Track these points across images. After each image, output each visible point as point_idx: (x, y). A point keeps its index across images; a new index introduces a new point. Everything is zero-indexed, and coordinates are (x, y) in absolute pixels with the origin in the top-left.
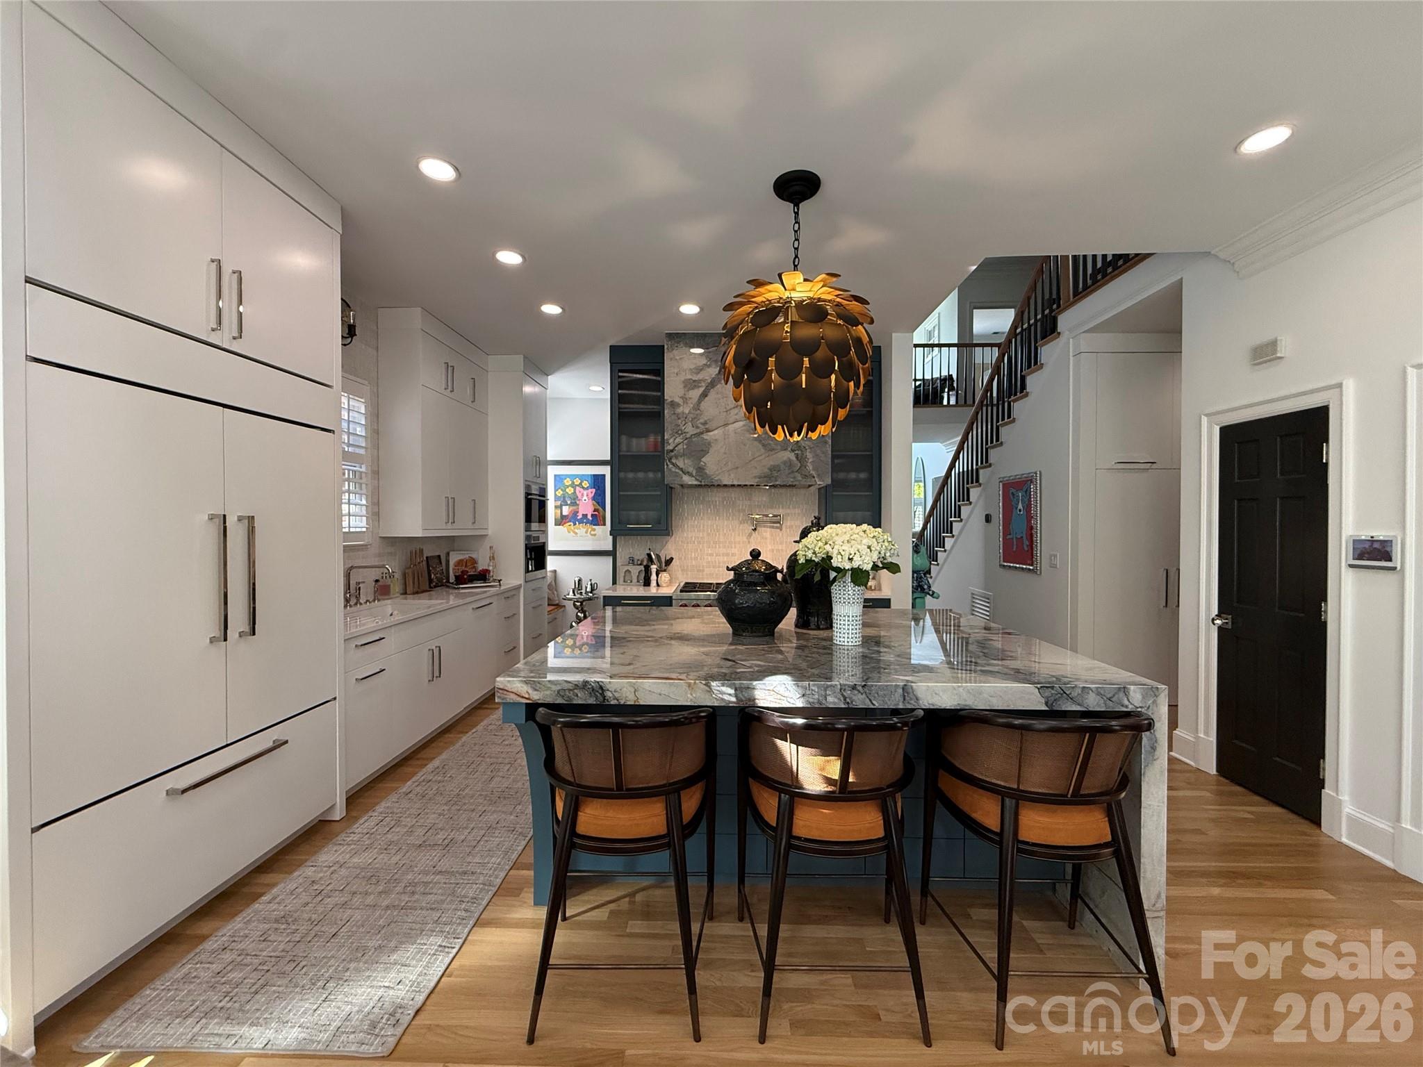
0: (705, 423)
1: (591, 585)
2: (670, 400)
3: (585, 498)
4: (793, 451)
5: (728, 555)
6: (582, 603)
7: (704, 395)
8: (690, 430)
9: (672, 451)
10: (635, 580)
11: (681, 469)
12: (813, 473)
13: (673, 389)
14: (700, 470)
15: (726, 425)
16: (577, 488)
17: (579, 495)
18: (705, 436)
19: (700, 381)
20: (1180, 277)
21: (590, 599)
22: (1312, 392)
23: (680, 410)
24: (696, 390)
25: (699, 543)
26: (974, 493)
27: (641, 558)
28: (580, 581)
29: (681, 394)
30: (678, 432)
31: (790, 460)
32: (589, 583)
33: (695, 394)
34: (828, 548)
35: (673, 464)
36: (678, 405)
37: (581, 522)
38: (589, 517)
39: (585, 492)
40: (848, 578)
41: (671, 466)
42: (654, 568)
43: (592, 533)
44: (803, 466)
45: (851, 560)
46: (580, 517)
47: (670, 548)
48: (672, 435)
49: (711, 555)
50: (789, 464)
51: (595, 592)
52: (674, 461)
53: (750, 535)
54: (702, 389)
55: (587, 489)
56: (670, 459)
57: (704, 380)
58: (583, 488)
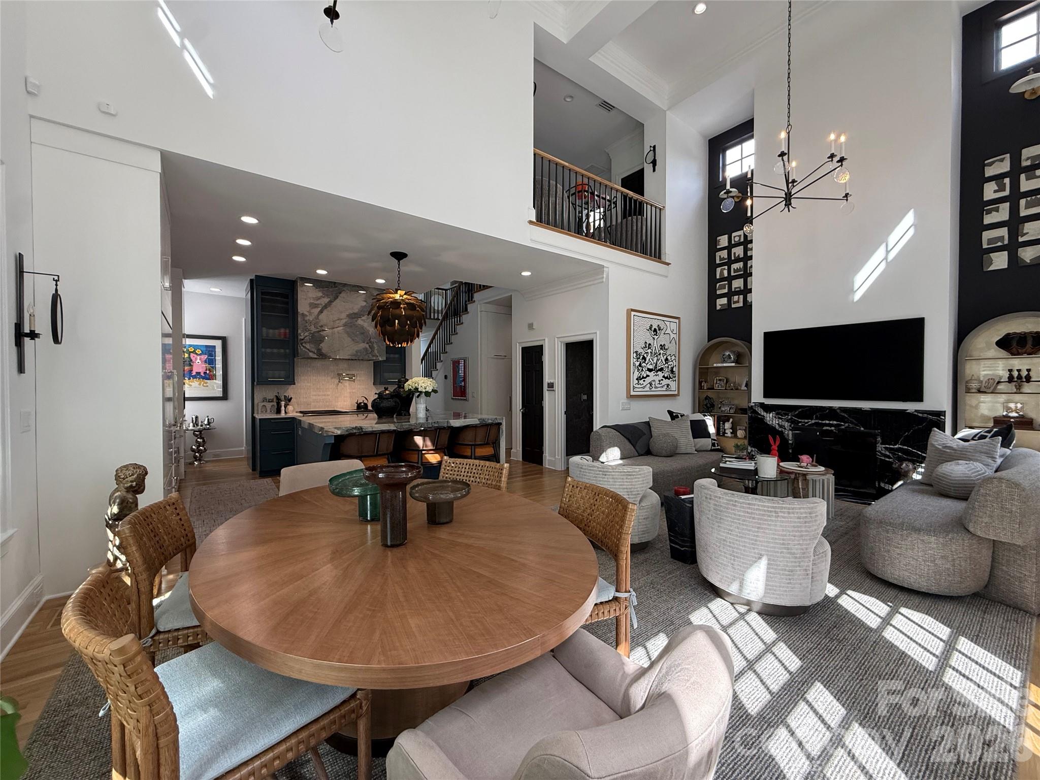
0: (322, 326)
1: (208, 419)
2: (301, 312)
3: (198, 361)
4: (367, 343)
5: (325, 395)
6: (201, 433)
7: (321, 312)
8: (313, 329)
9: (303, 340)
10: (269, 411)
11: (308, 350)
12: (377, 354)
13: (303, 307)
14: (319, 350)
15: (334, 328)
16: (191, 354)
17: (193, 359)
18: (322, 333)
19: (318, 304)
20: (510, 294)
21: (208, 429)
22: (537, 341)
23: (307, 318)
24: (316, 309)
25: (308, 389)
26: (439, 365)
27: (272, 398)
28: (197, 417)
29: (308, 310)
30: (306, 330)
31: (366, 348)
32: (207, 419)
33: (316, 311)
34: (416, 385)
35: (303, 346)
36: (307, 316)
37: (195, 377)
38: (202, 374)
39: (198, 357)
40: (424, 394)
41: (302, 347)
42: (283, 403)
43: (205, 385)
44: (373, 351)
45: (425, 388)
46: (194, 373)
47: (290, 391)
48: (303, 331)
49: (315, 395)
50: (366, 349)
51: (211, 424)
52: (304, 345)
53: (338, 384)
54: (319, 309)
55: (200, 355)
56: (301, 344)
57: (321, 304)
58: (196, 354)
